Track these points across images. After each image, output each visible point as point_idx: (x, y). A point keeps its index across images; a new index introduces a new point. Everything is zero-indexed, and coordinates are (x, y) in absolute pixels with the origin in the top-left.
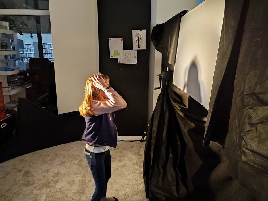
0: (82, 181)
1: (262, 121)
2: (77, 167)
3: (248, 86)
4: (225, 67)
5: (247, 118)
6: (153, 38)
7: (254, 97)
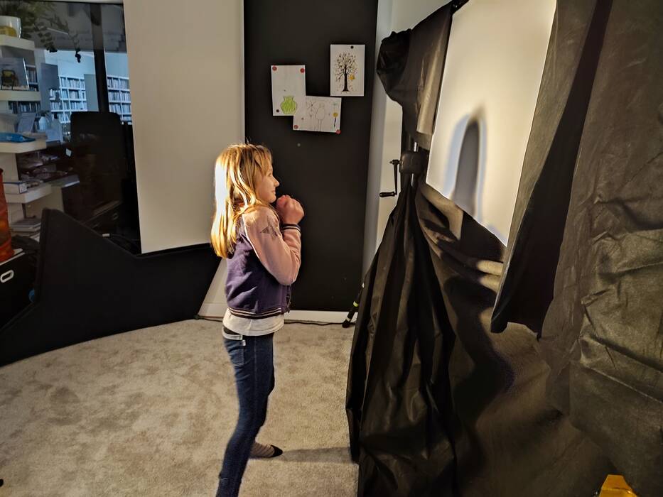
0: (196, 416)
1: (633, 268)
2: (187, 382)
3: (605, 182)
4: (551, 137)
5: (597, 262)
6: (382, 67)
7: (619, 209)
